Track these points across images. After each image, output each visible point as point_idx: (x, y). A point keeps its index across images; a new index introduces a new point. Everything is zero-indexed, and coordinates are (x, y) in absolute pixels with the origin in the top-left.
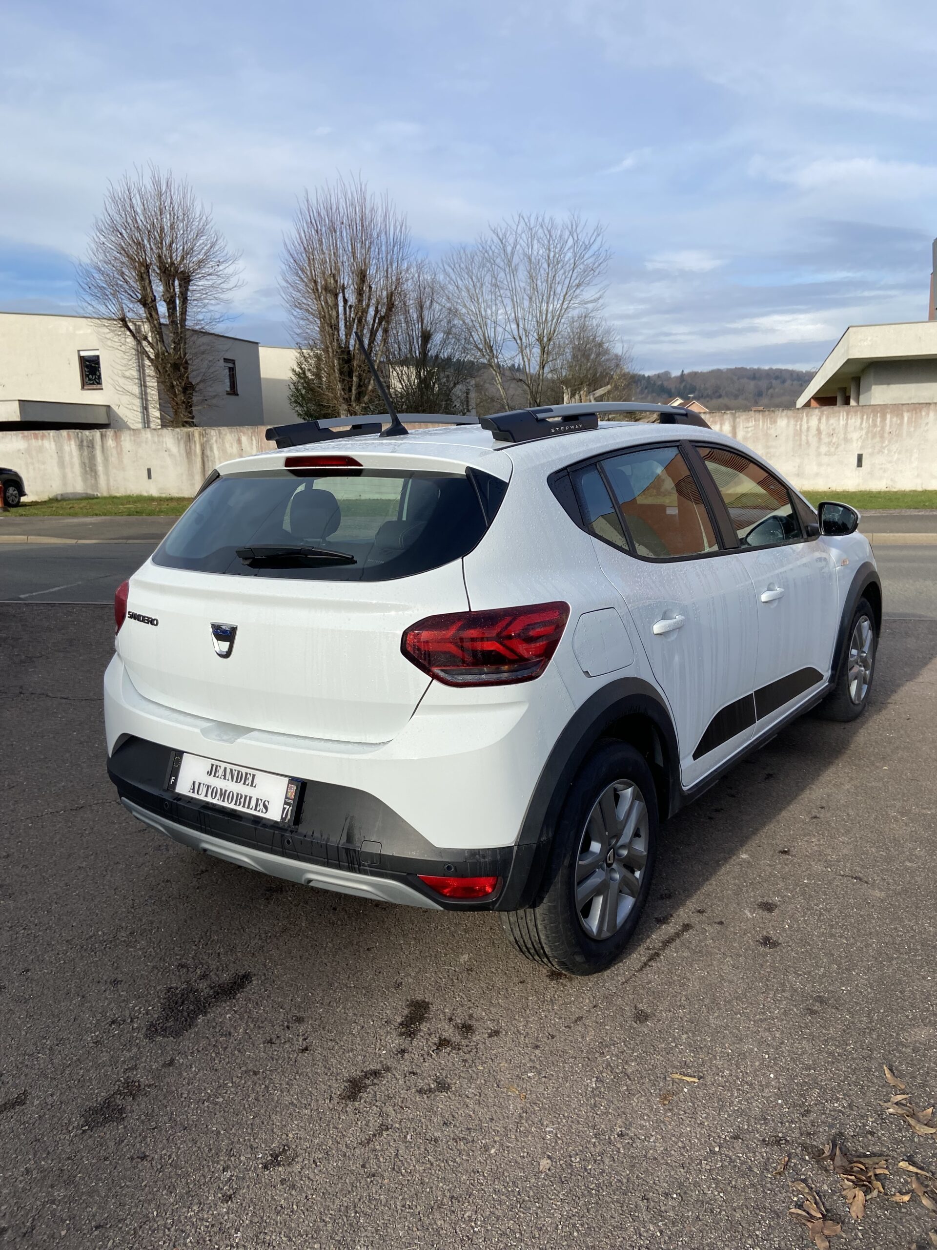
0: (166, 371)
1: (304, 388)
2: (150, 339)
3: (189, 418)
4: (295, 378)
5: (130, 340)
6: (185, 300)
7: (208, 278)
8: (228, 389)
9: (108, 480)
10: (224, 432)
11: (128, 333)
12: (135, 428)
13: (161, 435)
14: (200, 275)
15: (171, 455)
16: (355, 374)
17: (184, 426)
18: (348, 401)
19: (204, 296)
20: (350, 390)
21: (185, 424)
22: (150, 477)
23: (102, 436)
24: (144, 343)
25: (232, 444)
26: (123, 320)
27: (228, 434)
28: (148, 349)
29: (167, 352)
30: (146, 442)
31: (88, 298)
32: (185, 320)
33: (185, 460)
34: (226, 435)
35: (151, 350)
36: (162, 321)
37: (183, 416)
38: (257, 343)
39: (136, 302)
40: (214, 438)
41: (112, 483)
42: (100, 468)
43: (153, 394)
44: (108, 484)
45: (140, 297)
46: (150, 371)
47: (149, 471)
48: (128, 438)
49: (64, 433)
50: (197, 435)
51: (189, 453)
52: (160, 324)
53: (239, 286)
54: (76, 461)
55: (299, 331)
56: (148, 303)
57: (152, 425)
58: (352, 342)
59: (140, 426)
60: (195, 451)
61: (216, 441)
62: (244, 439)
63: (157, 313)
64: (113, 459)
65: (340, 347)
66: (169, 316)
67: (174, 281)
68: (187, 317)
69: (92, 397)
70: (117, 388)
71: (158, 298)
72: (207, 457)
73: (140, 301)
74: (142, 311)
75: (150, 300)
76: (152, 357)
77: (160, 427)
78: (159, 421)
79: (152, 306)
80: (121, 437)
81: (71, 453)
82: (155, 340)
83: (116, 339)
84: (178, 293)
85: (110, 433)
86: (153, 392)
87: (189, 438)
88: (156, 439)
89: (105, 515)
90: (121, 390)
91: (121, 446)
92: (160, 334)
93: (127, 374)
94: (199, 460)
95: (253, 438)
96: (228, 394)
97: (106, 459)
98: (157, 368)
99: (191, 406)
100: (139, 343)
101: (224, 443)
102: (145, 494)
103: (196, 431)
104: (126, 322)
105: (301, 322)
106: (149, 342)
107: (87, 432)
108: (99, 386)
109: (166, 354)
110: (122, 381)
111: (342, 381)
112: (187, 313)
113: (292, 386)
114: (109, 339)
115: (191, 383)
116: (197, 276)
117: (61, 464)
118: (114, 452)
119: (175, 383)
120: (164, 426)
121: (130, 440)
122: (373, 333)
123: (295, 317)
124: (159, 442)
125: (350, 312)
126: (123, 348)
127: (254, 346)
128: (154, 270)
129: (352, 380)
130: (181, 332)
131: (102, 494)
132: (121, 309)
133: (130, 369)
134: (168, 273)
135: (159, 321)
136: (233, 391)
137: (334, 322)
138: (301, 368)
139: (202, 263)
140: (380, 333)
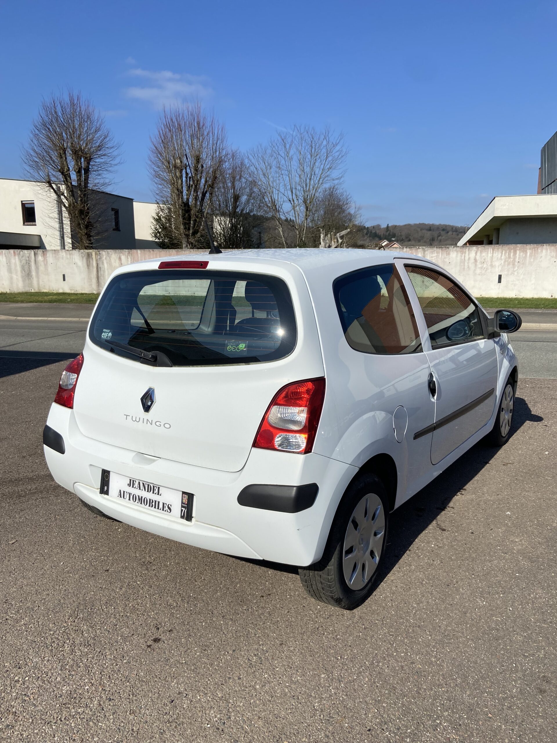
0: (76, 214)
1: (160, 228)
2: (66, 195)
3: (89, 244)
4: (155, 223)
5: (54, 196)
6: (87, 171)
7: (102, 157)
8: (114, 227)
9: (38, 281)
10: (111, 253)
11: (52, 190)
12: (55, 249)
13: (72, 253)
14: (97, 156)
15: (77, 266)
16: (193, 219)
17: (86, 249)
18: (187, 236)
19: (100, 168)
20: (189, 229)
21: (86, 248)
22: (64, 280)
23: (35, 254)
24: (62, 197)
25: (115, 260)
26: (50, 183)
27: (113, 254)
28: (64, 200)
29: (76, 202)
30: (62, 258)
31: (28, 168)
32: (88, 183)
33: (87, 269)
34: (112, 254)
35: (67, 202)
36: (74, 183)
37: (86, 243)
38: (132, 200)
39: (57, 171)
40: (105, 257)
41: (41, 283)
42: (34, 273)
43: (67, 229)
44: (38, 284)
45: (59, 168)
46: (65, 214)
47: (64, 276)
48: (51, 255)
49: (12, 251)
50: (94, 254)
51: (88, 265)
52: (72, 185)
53: (122, 163)
54: (19, 268)
55: (157, 192)
56: (65, 173)
57: (66, 248)
58: (190, 200)
59: (59, 248)
60: (93, 264)
61: (106, 258)
62: (123, 258)
63: (70, 179)
64: (42, 268)
65: (184, 203)
66: (78, 180)
67: (81, 159)
68: (89, 182)
69: (29, 230)
70: (45, 224)
71: (71, 169)
72: (100, 268)
73: (60, 171)
74: (61, 177)
75: (66, 170)
76: (67, 205)
77: (71, 249)
78: (71, 246)
79: (67, 174)
80: (46, 255)
81: (15, 264)
82: (69, 195)
83: (44, 194)
84: (83, 166)
85: (40, 252)
86: (67, 227)
87: (89, 256)
88: (69, 256)
89: (36, 302)
90: (46, 225)
91: (47, 260)
92: (72, 191)
93: (51, 215)
94: (95, 269)
95: (129, 257)
96: (114, 230)
97: (37, 268)
98: (70, 213)
99: (91, 236)
100: (59, 196)
101: (110, 259)
102: (61, 291)
103: (93, 252)
105: (160, 186)
106: (65, 196)
107: (26, 251)
108: (34, 223)
109: (76, 204)
110: (48, 220)
111: (184, 224)
112: (89, 179)
113: (153, 227)
114: (40, 194)
115: (90, 222)
116: (95, 156)
117: (10, 270)
118: (42, 264)
119: (80, 222)
120: (74, 248)
121: (53, 256)
122: (204, 195)
123: (156, 183)
124: (70, 258)
125: (190, 181)
126: (49, 200)
127: (130, 201)
128: (69, 152)
129: (190, 223)
130: (85, 191)
131: (34, 290)
132: (48, 176)
133: (53, 212)
134: (77, 154)
135: (71, 183)
136: (117, 228)
137: (180, 187)
138: (158, 216)
139: (99, 148)
140: (208, 195)
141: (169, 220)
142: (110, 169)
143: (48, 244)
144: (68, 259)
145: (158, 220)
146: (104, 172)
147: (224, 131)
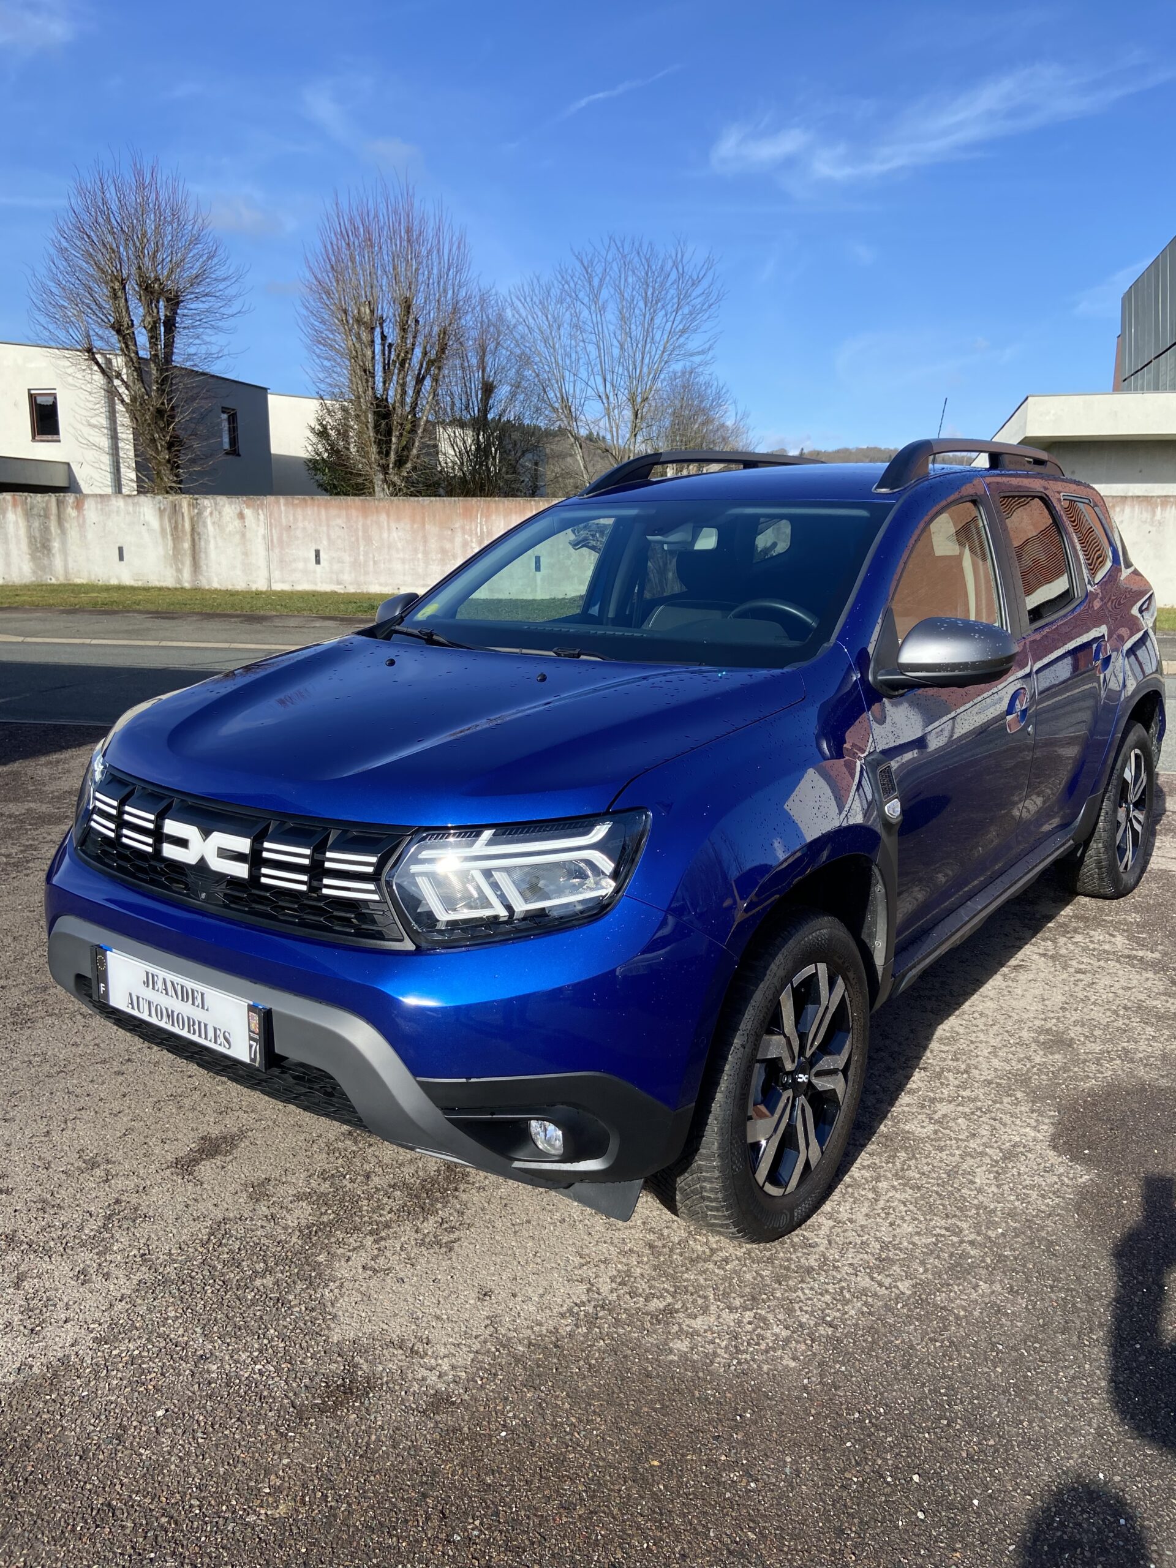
0: (146, 420)
1: (326, 450)
2: (125, 377)
3: (175, 482)
4: (314, 439)
5: (99, 378)
6: (171, 327)
7: (203, 299)
8: (226, 446)
9: (65, 561)
10: (221, 503)
11: (96, 368)
12: (102, 492)
13: (137, 502)
14: (193, 296)
15: (150, 531)
16: (395, 433)
17: (167, 493)
18: (385, 469)
19: (198, 323)
20: (388, 454)
21: (168, 491)
22: (121, 558)
23: (59, 503)
24: (117, 382)
25: (231, 518)
26: (89, 350)
27: (227, 505)
28: (122, 390)
29: (147, 394)
30: (118, 512)
31: (43, 320)
32: (172, 353)
33: (170, 537)
34: (224, 506)
35: (127, 392)
36: (142, 354)
37: (168, 479)
38: (265, 389)
39: (107, 327)
40: (209, 510)
41: (71, 565)
42: (56, 545)
43: (127, 450)
44: (66, 567)
45: (112, 320)
46: (123, 418)
47: (121, 550)
48: (92, 506)
49: (8, 496)
50: (185, 504)
51: (174, 530)
52: (139, 358)
53: (244, 312)
54: (22, 532)
55: (321, 376)
56: (123, 331)
57: (125, 491)
58: (391, 393)
59: (109, 491)
60: (183, 526)
61: (211, 514)
62: (248, 513)
63: (136, 345)
64: (73, 533)
65: (376, 398)
66: (151, 347)
67: (158, 302)
68: (175, 350)
69: (44, 451)
70: (80, 440)
71: (136, 323)
72: (199, 534)
73: (113, 327)
74: (114, 338)
75: (125, 325)
76: (127, 400)
77: (135, 493)
78: (135, 485)
79: (129, 334)
80: (83, 504)
81: (16, 525)
82: (131, 378)
83: (79, 375)
84: (162, 318)
85: (70, 498)
86: (127, 446)
88: (131, 509)
90: (85, 442)
91: (84, 516)
92: (138, 370)
93: (93, 421)
94: (188, 537)
95: (260, 512)
96: (227, 454)
97: (63, 534)
98: (134, 418)
99: (178, 467)
100: (110, 380)
101: (220, 516)
102: (114, 582)
103: (184, 501)
104: (93, 354)
105: (327, 363)
106: (122, 380)
107: (39, 498)
108: (55, 437)
109: (146, 397)
110: (86, 431)
111: (379, 443)
112: (175, 345)
113: (310, 448)
114: (70, 375)
115: (177, 437)
116: (189, 297)
117: (4, 537)
118: (75, 524)
119: (156, 436)
120: (142, 490)
121: (96, 508)
122: (420, 380)
123: (319, 356)
124: (135, 512)
125: (390, 352)
126: (89, 387)
127: (262, 392)
128: (132, 287)
129: (391, 440)
130: (167, 370)
131: (57, 579)
132: (88, 336)
133: (97, 415)
134: (150, 291)
135: (137, 353)
136: (234, 451)
137: (369, 365)
138: (321, 424)
139: (196, 280)
140: (428, 382)
141: (343, 434)
142: (220, 324)
143: (86, 482)
144: (129, 513)
145: (323, 434)
146: (207, 330)
147: (462, 246)
